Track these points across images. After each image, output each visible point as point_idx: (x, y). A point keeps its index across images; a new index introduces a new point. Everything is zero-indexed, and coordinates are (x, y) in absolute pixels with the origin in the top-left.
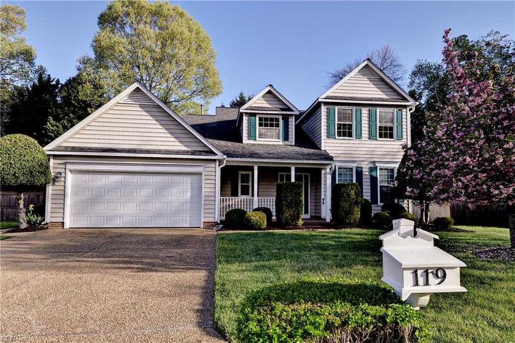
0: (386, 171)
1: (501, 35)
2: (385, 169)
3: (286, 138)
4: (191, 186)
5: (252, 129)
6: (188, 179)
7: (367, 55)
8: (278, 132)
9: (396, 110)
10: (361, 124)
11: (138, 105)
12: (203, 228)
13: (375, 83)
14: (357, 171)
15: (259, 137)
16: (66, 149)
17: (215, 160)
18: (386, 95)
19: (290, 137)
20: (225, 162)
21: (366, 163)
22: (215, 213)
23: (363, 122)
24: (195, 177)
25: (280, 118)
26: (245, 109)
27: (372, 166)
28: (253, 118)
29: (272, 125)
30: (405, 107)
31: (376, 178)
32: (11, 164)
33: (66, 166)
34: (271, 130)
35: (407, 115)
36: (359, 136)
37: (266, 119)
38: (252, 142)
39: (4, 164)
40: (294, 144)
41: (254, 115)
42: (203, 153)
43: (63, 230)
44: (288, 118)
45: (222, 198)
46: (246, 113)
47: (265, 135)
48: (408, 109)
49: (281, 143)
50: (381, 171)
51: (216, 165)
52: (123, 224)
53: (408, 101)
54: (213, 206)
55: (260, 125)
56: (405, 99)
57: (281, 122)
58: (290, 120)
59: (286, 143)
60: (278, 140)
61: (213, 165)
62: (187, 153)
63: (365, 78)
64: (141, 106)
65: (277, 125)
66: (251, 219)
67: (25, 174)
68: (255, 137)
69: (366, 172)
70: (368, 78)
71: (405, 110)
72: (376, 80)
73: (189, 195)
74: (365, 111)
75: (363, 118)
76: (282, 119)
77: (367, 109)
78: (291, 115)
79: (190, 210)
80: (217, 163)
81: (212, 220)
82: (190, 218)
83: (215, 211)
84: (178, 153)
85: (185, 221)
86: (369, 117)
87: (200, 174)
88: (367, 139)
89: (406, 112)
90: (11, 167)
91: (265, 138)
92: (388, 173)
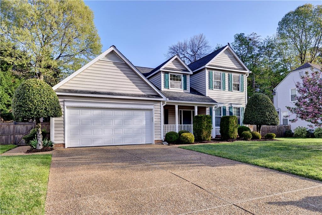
0: (236, 109)
1: (257, 35)
2: (236, 108)
3: (185, 88)
4: (146, 118)
5: (167, 82)
6: (144, 113)
7: (191, 38)
8: (180, 84)
9: (241, 75)
10: (225, 82)
11: (111, 63)
12: (155, 144)
13: (232, 59)
14: (223, 109)
15: (171, 87)
16: (65, 91)
17: (160, 101)
18: (236, 66)
19: (187, 87)
20: (166, 102)
21: (227, 104)
22: (161, 135)
23: (226, 81)
24: (148, 112)
25: (182, 75)
26: (163, 69)
27: (230, 106)
28: (167, 74)
29: (177, 80)
30: (245, 73)
31: (232, 113)
32: (43, 101)
33: (64, 103)
34: (177, 83)
35: (245, 78)
36: (224, 89)
37: (174, 76)
38: (166, 90)
39: (38, 101)
40: (189, 92)
41: (168, 73)
42: (154, 97)
43: (64, 149)
44: (186, 76)
45: (165, 125)
46: (163, 71)
47: (174, 86)
48: (246, 75)
49: (182, 91)
50: (234, 109)
51: (161, 104)
52: (104, 143)
53: (246, 70)
54: (160, 130)
55: (171, 79)
56: (245, 69)
57: (182, 78)
58: (187, 77)
59: (186, 91)
60: (181, 89)
61: (159, 104)
62: (144, 96)
63: (227, 55)
64: (114, 63)
65: (181, 80)
66: (188, 137)
67: (52, 109)
68: (169, 86)
69: (227, 110)
70: (228, 56)
71: (244, 75)
72: (231, 57)
73: (144, 123)
74: (227, 74)
75: (226, 79)
76: (183, 76)
77: (228, 73)
78: (188, 74)
79: (146, 133)
80: (162, 103)
81: (159, 139)
82: (146, 138)
83: (161, 133)
84: (139, 96)
85: (143, 140)
86: (229, 78)
87: (151, 110)
88: (228, 91)
89: (245, 77)
90: (43, 104)
91: (173, 87)
92: (237, 110)
